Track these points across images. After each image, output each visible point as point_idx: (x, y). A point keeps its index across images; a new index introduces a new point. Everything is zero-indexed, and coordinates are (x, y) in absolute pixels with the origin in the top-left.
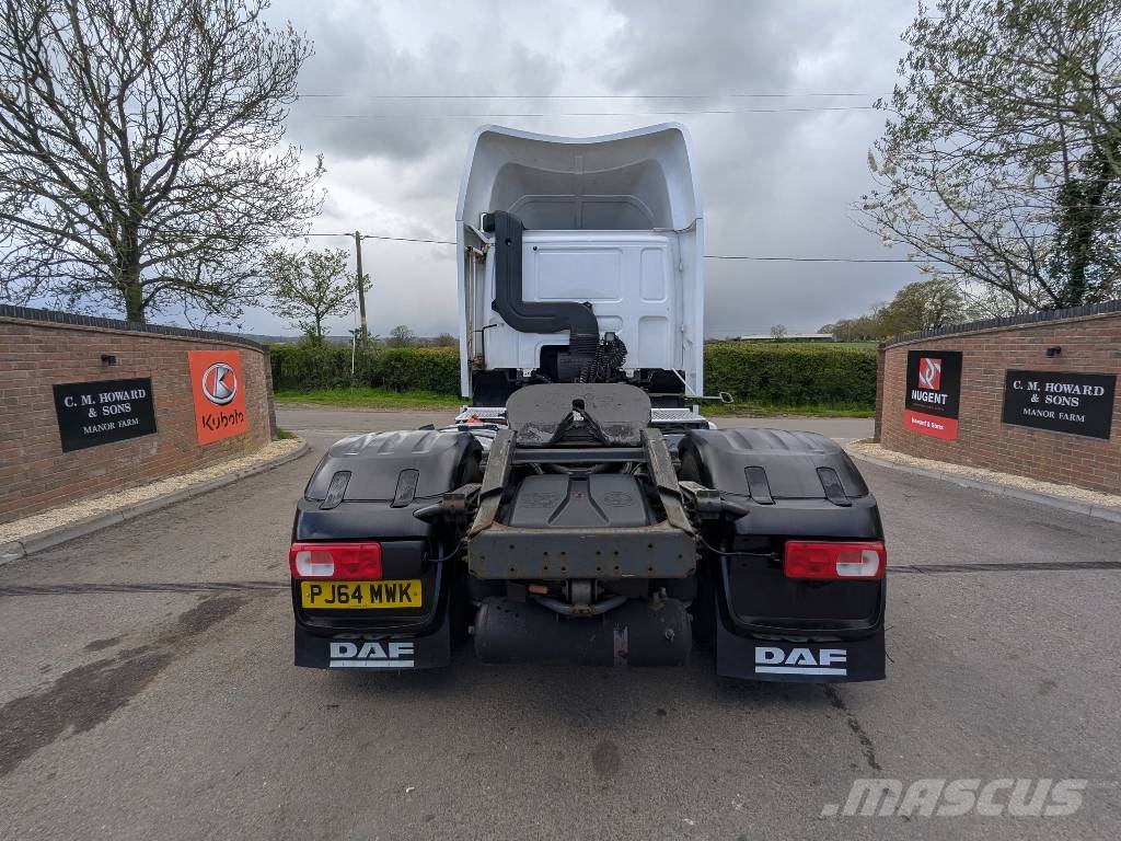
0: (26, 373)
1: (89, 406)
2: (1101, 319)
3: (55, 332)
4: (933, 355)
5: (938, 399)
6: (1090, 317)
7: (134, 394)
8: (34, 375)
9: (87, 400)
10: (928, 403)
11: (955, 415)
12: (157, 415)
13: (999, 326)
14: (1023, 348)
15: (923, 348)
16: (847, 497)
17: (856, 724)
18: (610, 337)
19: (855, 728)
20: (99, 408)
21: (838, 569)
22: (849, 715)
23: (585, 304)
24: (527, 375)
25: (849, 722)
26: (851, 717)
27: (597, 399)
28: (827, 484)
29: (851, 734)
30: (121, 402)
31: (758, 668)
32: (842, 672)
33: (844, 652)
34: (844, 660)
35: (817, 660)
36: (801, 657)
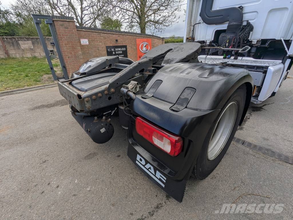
0: (101, 44)
1: (113, 51)
3: (106, 34)
7: (123, 49)
8: (102, 44)
9: (113, 50)
12: (128, 54)
16: (186, 107)
17: (161, 206)
18: (245, 23)
19: (157, 207)
20: (115, 52)
21: (153, 139)
22: (165, 202)
23: (239, 7)
24: (208, 43)
25: (160, 204)
26: (164, 204)
27: (177, 49)
28: (182, 97)
29: (152, 207)
30: (120, 51)
31: (137, 162)
32: (163, 186)
33: (165, 179)
34: (165, 181)
35: (155, 173)
36: (150, 168)
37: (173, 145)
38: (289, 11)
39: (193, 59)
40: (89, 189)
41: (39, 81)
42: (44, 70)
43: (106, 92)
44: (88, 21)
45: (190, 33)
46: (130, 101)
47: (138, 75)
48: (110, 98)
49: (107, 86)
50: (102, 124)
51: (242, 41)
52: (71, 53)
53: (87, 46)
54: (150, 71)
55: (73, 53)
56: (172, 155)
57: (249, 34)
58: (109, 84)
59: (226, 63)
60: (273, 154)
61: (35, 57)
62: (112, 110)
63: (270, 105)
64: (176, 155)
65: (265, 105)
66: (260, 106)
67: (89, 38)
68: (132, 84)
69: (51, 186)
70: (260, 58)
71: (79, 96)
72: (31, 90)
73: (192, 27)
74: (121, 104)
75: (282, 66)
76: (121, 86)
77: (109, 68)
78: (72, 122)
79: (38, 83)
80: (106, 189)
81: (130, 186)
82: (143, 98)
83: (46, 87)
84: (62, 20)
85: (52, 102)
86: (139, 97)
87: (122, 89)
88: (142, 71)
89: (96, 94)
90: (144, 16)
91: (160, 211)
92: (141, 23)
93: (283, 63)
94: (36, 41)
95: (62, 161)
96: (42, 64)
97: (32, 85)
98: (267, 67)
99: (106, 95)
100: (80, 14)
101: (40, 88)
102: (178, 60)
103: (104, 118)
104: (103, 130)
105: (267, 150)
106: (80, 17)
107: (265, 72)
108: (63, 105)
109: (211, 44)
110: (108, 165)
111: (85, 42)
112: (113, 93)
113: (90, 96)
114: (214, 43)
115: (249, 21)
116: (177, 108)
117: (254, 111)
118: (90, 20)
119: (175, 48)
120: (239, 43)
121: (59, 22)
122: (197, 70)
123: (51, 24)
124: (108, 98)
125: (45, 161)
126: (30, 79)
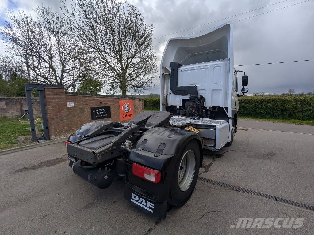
8: (87, 106)
12: (111, 114)
16: (162, 154)
17: (152, 230)
18: (199, 97)
19: (149, 231)
20: (99, 112)
21: (145, 176)
22: (154, 227)
23: (195, 86)
24: (178, 107)
25: (151, 228)
26: (154, 228)
27: (155, 116)
28: (159, 149)
29: (145, 231)
30: (104, 111)
31: (132, 200)
32: (152, 211)
33: (153, 205)
34: (153, 207)
35: (146, 204)
36: (142, 201)
37: (156, 176)
38: (222, 91)
39: (166, 123)
40: (93, 229)
41: (15, 143)
42: (19, 130)
43: (111, 149)
44: (68, 81)
45: (164, 100)
46: (126, 154)
47: (130, 136)
48: (112, 153)
49: (111, 145)
50: (106, 173)
51: (200, 107)
52: (56, 115)
53: (73, 107)
54: (138, 133)
55: (58, 114)
56: (156, 183)
57: (204, 103)
58: (112, 144)
59: (191, 123)
60: (226, 185)
61: (5, 117)
62: (111, 163)
63: (228, 152)
64: (158, 182)
65: (225, 152)
66: (221, 154)
67: (75, 101)
68: (127, 143)
69: (58, 233)
70: (214, 119)
71: (94, 153)
72: (5, 153)
73: (165, 96)
74: (119, 157)
75: (227, 124)
76: (121, 144)
77: (105, 131)
78: (64, 180)
79: (13, 145)
80: (108, 226)
81: (127, 221)
82: (136, 151)
83: (24, 149)
84: (53, 88)
85: (35, 163)
86: (134, 150)
87: (122, 146)
88: (133, 134)
89: (104, 151)
90: (125, 81)
91: (151, 233)
92: (122, 87)
93: (228, 121)
94: (11, 101)
95: (63, 213)
96: (14, 124)
97: (7, 148)
98: (215, 126)
99: (110, 151)
100: (60, 75)
101: (17, 150)
102: (156, 124)
103: (106, 168)
104: (106, 177)
105: (223, 184)
106: (59, 77)
107: (215, 129)
108: (49, 166)
109: (181, 108)
110: (107, 210)
111: (71, 104)
112: (115, 149)
113: (101, 152)
114: (182, 107)
115: (202, 95)
116: (157, 155)
117: (217, 157)
118: (70, 81)
119: (154, 115)
120: (198, 108)
121: (50, 89)
122: (169, 131)
123: (41, 91)
124: (111, 153)
125: (46, 215)
126: (2, 141)
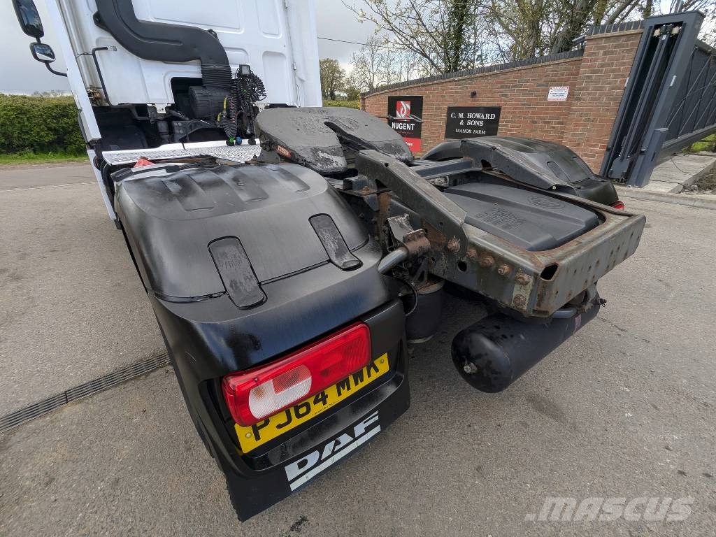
2: (497, 74)
4: (405, 99)
5: (409, 127)
6: (491, 73)
10: (403, 130)
11: (419, 137)
13: (444, 79)
14: (456, 93)
15: (398, 94)
